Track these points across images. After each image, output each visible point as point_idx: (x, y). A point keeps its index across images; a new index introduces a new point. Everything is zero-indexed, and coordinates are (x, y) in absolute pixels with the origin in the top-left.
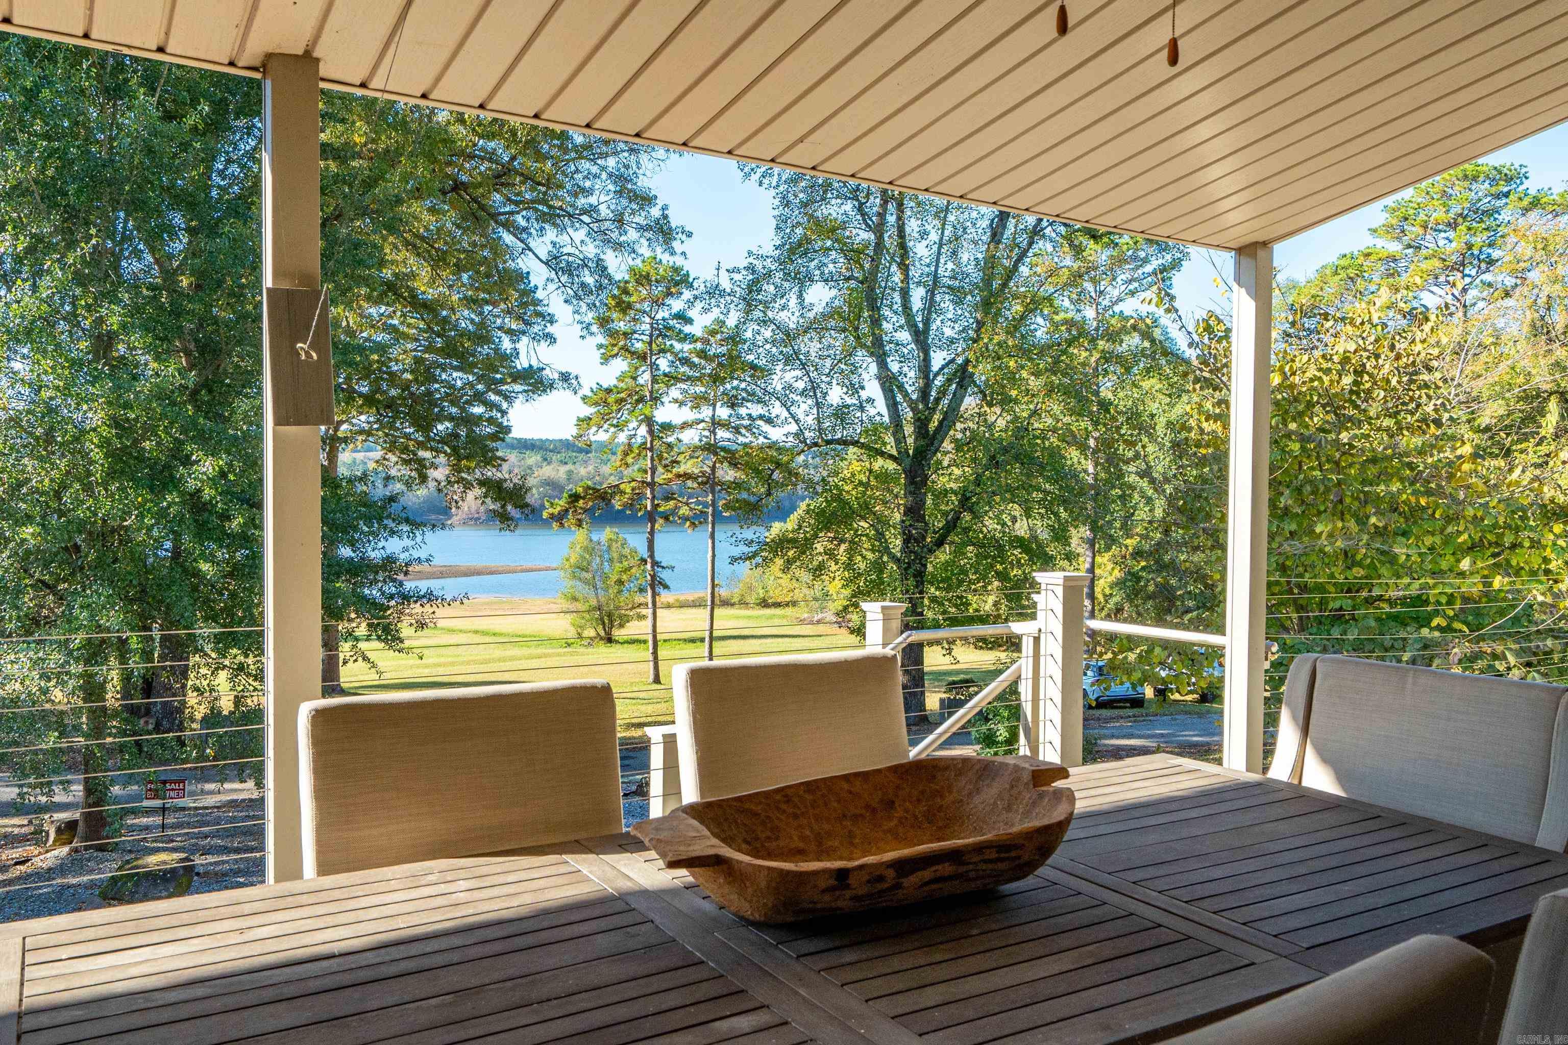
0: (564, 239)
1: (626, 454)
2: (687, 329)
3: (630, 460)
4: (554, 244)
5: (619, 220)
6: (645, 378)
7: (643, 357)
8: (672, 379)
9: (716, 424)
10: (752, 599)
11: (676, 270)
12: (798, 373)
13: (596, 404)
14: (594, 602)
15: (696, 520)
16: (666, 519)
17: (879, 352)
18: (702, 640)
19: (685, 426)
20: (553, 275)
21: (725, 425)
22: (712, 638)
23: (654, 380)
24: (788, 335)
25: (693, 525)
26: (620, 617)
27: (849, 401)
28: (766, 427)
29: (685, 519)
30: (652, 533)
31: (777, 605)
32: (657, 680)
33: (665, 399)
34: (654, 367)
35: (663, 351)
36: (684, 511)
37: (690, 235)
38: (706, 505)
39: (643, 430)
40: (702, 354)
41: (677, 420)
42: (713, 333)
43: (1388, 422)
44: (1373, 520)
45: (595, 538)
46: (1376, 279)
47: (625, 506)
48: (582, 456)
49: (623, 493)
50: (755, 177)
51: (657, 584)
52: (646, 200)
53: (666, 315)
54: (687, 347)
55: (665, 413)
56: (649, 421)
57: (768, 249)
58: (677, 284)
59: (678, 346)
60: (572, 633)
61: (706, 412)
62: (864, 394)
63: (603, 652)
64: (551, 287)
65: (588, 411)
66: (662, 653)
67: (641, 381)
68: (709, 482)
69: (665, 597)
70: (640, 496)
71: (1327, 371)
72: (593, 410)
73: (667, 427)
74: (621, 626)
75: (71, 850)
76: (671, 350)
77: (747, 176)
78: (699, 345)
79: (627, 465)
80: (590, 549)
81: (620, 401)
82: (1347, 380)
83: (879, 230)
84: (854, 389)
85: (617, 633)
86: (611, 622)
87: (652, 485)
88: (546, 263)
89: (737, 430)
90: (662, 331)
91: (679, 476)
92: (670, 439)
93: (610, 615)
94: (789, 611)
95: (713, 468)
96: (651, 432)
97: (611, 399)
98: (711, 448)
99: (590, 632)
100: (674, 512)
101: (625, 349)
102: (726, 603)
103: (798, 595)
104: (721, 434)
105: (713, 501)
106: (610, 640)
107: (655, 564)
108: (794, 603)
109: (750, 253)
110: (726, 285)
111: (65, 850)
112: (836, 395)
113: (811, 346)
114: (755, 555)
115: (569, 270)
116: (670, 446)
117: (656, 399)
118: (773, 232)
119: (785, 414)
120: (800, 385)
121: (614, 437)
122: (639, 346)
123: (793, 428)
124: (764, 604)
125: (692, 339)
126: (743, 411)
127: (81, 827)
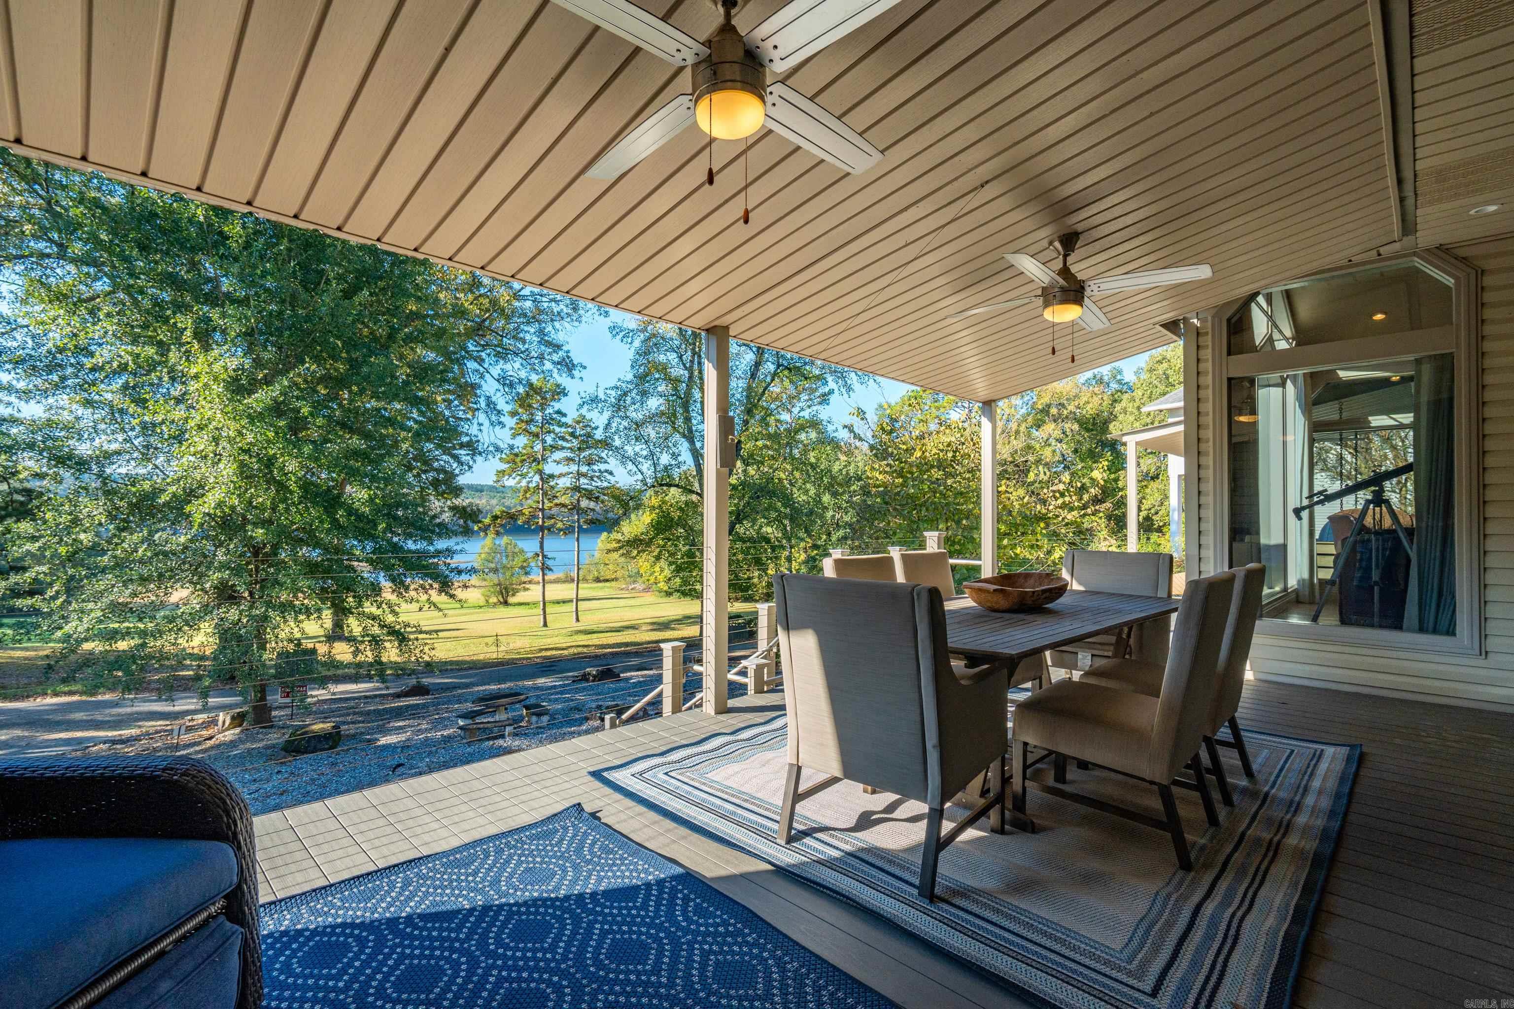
0: (508, 367)
1: (526, 492)
2: (564, 420)
3: (528, 495)
4: (502, 370)
5: (541, 357)
6: (538, 447)
7: (537, 435)
8: (554, 448)
9: (580, 475)
10: (590, 577)
11: (558, 386)
12: (644, 446)
13: (508, 462)
14: (496, 581)
15: (568, 531)
16: (549, 530)
17: (690, 437)
18: (571, 601)
19: (561, 475)
20: (501, 387)
21: (585, 475)
22: (577, 600)
23: (544, 449)
24: (636, 424)
25: (565, 534)
26: (513, 589)
27: (673, 462)
28: (609, 477)
29: (560, 530)
30: (542, 538)
31: (607, 581)
32: (545, 625)
33: (549, 460)
34: (544, 441)
35: (549, 432)
36: (560, 525)
37: (585, 368)
38: (574, 522)
39: (537, 478)
40: (572, 434)
41: (557, 473)
42: (578, 422)
43: (968, 475)
44: (964, 522)
45: (497, 542)
46: (929, 403)
47: (524, 523)
48: (477, 494)
49: (524, 514)
50: (619, 337)
51: (545, 568)
52: (558, 347)
53: (551, 411)
54: (563, 430)
55: (550, 468)
56: (540, 472)
57: (630, 377)
58: (558, 394)
59: (557, 429)
60: (482, 602)
61: (574, 468)
62: (680, 459)
63: (503, 611)
64: (499, 394)
65: (504, 466)
66: (548, 610)
67: (536, 449)
68: (575, 508)
69: (550, 576)
70: (535, 517)
71: (942, 451)
72: (507, 466)
73: (552, 476)
74: (513, 595)
75: (242, 731)
76: (553, 432)
77: (614, 336)
78: (570, 430)
79: (527, 499)
80: (494, 550)
81: (523, 461)
82: (950, 455)
83: (690, 370)
84: (675, 456)
85: (511, 600)
86: (507, 592)
87: (542, 510)
88: (498, 380)
89: (592, 478)
90: (548, 421)
91: (557, 505)
92: (552, 484)
93: (506, 589)
94: (613, 584)
95: (578, 501)
96: (542, 479)
97: (518, 460)
98: (577, 489)
99: (494, 600)
100: (553, 526)
101: (525, 430)
102: (585, 580)
103: (619, 574)
104: (583, 480)
105: (578, 520)
106: (506, 603)
107: (544, 556)
108: (616, 579)
109: (619, 380)
110: (602, 396)
111: (237, 730)
112: (665, 459)
113: (650, 431)
114: (620, 548)
115: (511, 385)
116: (552, 487)
117: (544, 459)
118: (629, 368)
119: (635, 469)
120: (645, 453)
121: (519, 483)
122: (534, 429)
123: (640, 477)
124: (598, 580)
125: (566, 425)
126: (595, 467)
127: (250, 717)
